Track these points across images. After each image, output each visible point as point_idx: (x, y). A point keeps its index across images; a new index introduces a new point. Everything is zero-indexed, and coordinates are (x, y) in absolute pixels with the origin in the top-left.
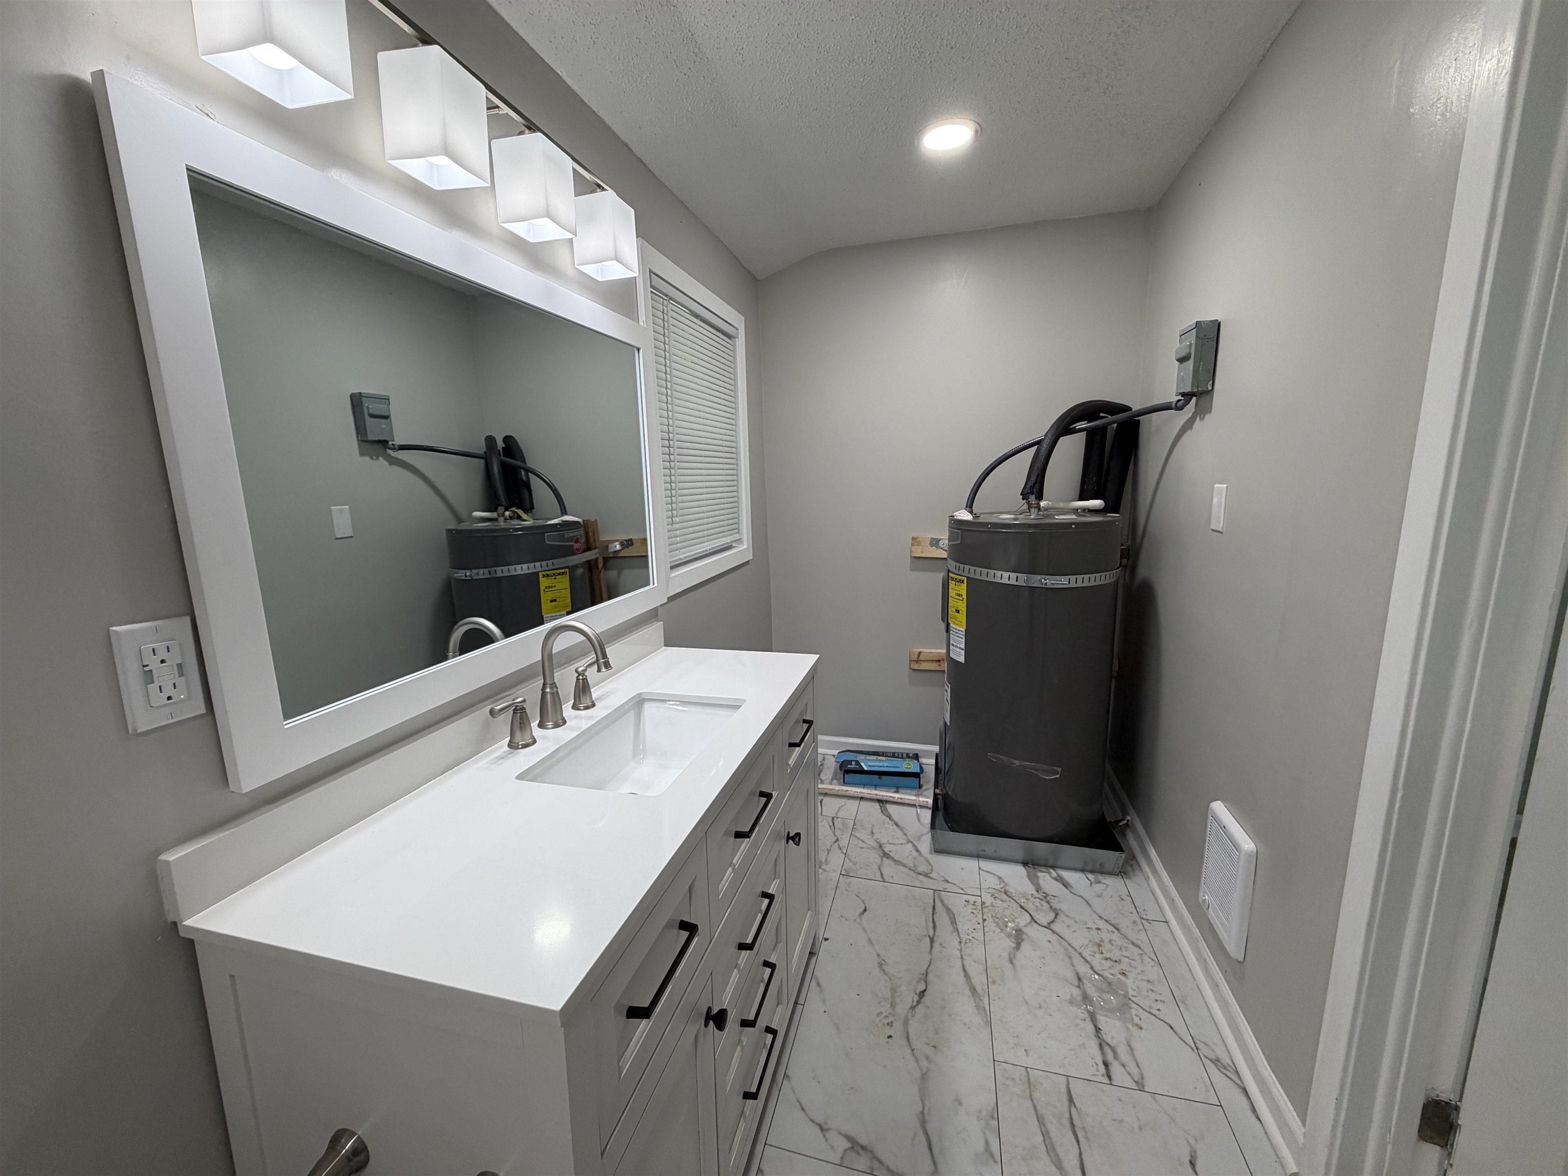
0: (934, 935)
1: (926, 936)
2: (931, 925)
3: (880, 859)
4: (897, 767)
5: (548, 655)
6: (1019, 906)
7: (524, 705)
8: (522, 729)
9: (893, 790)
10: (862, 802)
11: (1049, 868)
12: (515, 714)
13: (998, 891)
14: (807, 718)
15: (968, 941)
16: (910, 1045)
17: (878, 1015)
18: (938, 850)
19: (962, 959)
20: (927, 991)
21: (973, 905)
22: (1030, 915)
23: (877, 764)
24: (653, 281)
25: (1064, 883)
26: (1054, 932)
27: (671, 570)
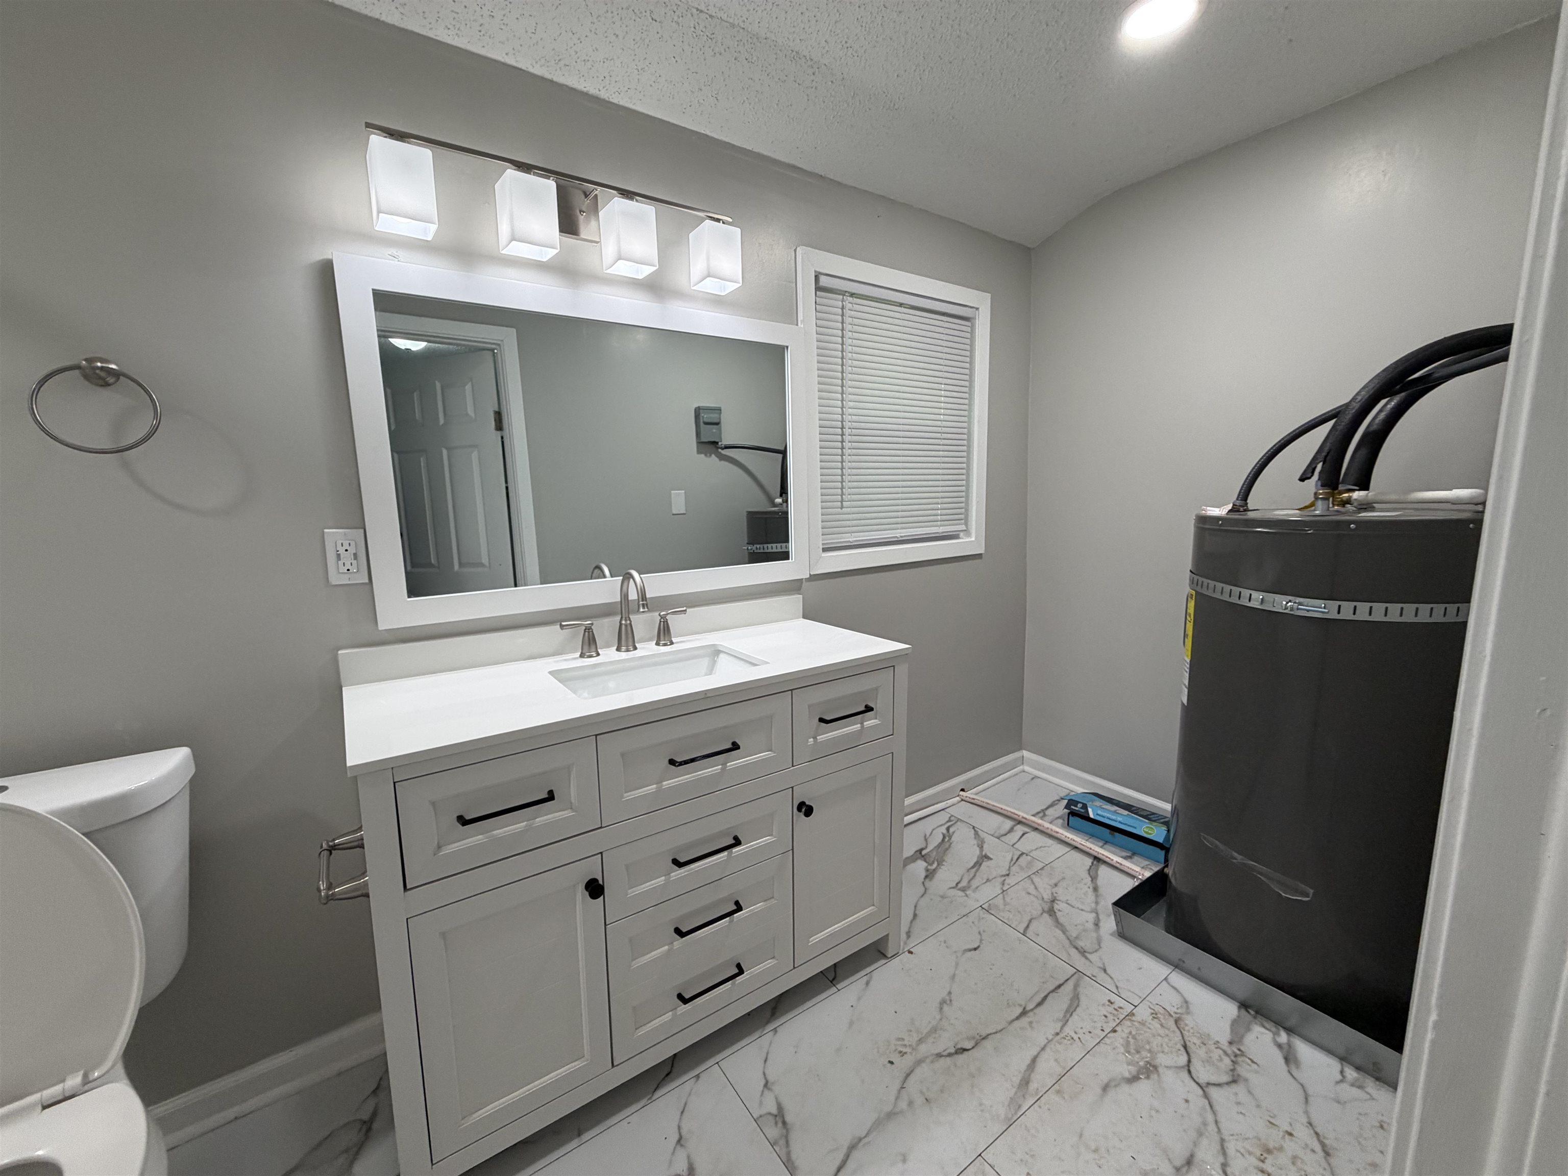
0: (1032, 1010)
1: (1020, 1005)
2: (1038, 999)
3: (1040, 912)
4: (1134, 827)
5: (625, 596)
6: (1182, 1042)
7: (592, 627)
8: (590, 644)
9: (1125, 854)
10: (1073, 852)
11: (1281, 1028)
12: (585, 632)
13: (1167, 1013)
14: (871, 705)
15: (1069, 1038)
16: (904, 1082)
17: (899, 1039)
18: (1122, 935)
19: (1043, 1049)
20: (970, 1052)
21: (1116, 1009)
22: (1189, 1061)
23: (1109, 815)
24: (824, 281)
25: (1290, 1058)
26: (1206, 1096)
27: (824, 550)
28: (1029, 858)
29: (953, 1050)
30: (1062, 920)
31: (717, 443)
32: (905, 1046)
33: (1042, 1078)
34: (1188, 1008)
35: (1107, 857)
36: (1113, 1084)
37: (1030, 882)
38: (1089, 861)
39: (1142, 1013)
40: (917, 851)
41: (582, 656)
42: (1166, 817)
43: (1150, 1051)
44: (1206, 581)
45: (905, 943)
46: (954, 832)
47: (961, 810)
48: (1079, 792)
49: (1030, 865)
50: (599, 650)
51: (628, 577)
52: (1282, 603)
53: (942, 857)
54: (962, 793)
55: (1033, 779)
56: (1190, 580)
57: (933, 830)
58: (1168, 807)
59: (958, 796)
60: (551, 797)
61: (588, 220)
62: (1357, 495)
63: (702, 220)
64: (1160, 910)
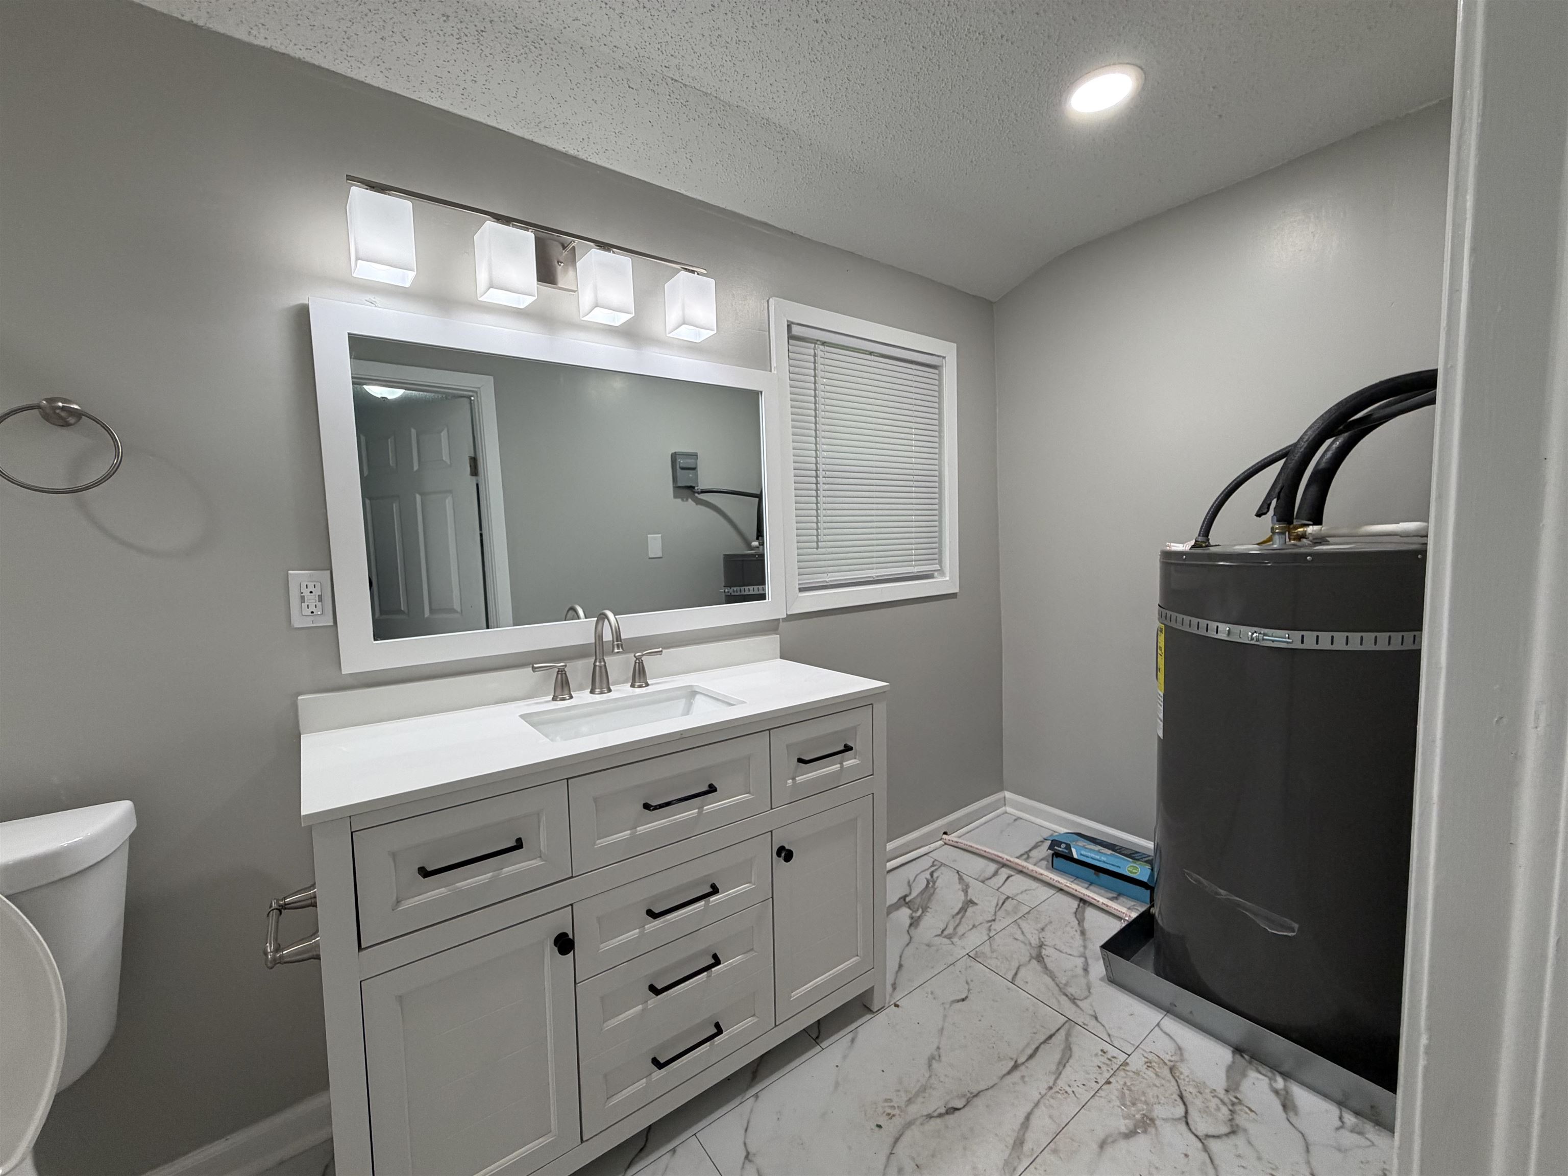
0: (1023, 1063)
1: (1012, 1059)
2: (1029, 1051)
3: (1028, 959)
4: (1118, 867)
5: (599, 637)
6: (1178, 1092)
7: (565, 669)
8: (563, 687)
9: (1111, 895)
10: (1060, 896)
11: (1276, 1073)
12: (558, 674)
13: (1161, 1061)
14: (850, 744)
15: (1063, 1092)
16: (893, 1147)
17: (886, 1100)
18: (1112, 980)
19: (1037, 1105)
20: (961, 1111)
21: (1109, 1059)
22: (1186, 1112)
23: (1093, 855)
24: (796, 330)
25: (1288, 1105)
26: (1206, 1149)
27: (801, 590)
28: (1015, 902)
29: (943, 1110)
30: (1050, 965)
31: (694, 487)
32: (893, 1107)
33: (1036, 1137)
34: (1182, 1055)
35: (1093, 898)
36: (1110, 1140)
37: (1016, 927)
38: (1075, 904)
39: (1137, 1062)
40: (900, 899)
41: (554, 699)
42: (1149, 856)
43: (1146, 1103)
44: (1174, 614)
45: (891, 996)
46: (938, 877)
47: (946, 854)
48: (1062, 832)
49: (1016, 910)
50: (572, 693)
51: (602, 617)
52: (1248, 634)
53: (927, 903)
54: (945, 836)
55: (1015, 820)
56: (1159, 614)
57: (917, 875)
58: (1151, 845)
59: (941, 840)
60: (519, 845)
61: (565, 271)
62: (1311, 529)
63: (678, 271)
64: (1148, 952)
